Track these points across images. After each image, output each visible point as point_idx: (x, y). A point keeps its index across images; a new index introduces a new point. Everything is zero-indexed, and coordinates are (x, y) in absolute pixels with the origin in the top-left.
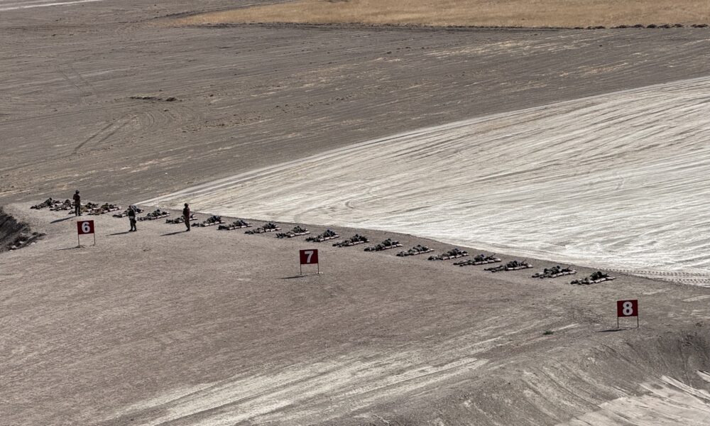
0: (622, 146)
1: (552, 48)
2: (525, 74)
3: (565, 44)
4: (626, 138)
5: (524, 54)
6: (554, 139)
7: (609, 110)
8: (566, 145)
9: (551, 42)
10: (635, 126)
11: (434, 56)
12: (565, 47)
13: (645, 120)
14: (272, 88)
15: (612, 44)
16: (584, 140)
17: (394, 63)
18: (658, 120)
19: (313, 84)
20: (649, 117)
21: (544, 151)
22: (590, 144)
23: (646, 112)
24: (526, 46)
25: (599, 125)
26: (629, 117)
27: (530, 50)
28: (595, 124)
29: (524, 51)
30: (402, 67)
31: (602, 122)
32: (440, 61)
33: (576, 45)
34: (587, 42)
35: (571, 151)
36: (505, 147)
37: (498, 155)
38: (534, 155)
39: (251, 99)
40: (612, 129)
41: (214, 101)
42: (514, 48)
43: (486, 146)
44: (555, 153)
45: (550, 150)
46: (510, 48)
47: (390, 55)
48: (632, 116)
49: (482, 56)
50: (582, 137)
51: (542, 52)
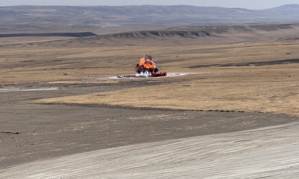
0: (182, 159)
1: (178, 118)
2: (163, 128)
3: (185, 117)
4: (185, 155)
5: (167, 120)
6: (156, 155)
7: (183, 144)
8: (160, 157)
9: (179, 115)
10: (191, 151)
11: (131, 119)
12: (184, 118)
13: (196, 148)
14: (60, 130)
15: (203, 117)
16: (168, 155)
17: (113, 121)
18: (201, 149)
19: (77, 129)
20: (198, 147)
21: (150, 160)
22: (170, 157)
23: (198, 145)
24: (168, 116)
25: (177, 150)
26: (190, 147)
27: (170, 118)
28: (176, 149)
29: (167, 119)
30: (115, 123)
31: (179, 148)
32: (132, 121)
33: (189, 117)
34: (193, 116)
35: (161, 160)
36: (135, 157)
37: (131, 160)
38: (146, 161)
39: (50, 134)
40: (181, 152)
41: (35, 134)
42: (163, 117)
43: (128, 157)
44: (154, 160)
45: (153, 159)
46: (162, 117)
47: (113, 118)
48: (191, 147)
49: (149, 120)
50: (168, 154)
51: (174, 119)
